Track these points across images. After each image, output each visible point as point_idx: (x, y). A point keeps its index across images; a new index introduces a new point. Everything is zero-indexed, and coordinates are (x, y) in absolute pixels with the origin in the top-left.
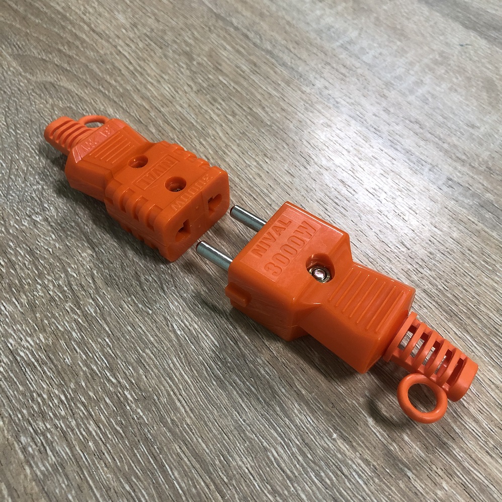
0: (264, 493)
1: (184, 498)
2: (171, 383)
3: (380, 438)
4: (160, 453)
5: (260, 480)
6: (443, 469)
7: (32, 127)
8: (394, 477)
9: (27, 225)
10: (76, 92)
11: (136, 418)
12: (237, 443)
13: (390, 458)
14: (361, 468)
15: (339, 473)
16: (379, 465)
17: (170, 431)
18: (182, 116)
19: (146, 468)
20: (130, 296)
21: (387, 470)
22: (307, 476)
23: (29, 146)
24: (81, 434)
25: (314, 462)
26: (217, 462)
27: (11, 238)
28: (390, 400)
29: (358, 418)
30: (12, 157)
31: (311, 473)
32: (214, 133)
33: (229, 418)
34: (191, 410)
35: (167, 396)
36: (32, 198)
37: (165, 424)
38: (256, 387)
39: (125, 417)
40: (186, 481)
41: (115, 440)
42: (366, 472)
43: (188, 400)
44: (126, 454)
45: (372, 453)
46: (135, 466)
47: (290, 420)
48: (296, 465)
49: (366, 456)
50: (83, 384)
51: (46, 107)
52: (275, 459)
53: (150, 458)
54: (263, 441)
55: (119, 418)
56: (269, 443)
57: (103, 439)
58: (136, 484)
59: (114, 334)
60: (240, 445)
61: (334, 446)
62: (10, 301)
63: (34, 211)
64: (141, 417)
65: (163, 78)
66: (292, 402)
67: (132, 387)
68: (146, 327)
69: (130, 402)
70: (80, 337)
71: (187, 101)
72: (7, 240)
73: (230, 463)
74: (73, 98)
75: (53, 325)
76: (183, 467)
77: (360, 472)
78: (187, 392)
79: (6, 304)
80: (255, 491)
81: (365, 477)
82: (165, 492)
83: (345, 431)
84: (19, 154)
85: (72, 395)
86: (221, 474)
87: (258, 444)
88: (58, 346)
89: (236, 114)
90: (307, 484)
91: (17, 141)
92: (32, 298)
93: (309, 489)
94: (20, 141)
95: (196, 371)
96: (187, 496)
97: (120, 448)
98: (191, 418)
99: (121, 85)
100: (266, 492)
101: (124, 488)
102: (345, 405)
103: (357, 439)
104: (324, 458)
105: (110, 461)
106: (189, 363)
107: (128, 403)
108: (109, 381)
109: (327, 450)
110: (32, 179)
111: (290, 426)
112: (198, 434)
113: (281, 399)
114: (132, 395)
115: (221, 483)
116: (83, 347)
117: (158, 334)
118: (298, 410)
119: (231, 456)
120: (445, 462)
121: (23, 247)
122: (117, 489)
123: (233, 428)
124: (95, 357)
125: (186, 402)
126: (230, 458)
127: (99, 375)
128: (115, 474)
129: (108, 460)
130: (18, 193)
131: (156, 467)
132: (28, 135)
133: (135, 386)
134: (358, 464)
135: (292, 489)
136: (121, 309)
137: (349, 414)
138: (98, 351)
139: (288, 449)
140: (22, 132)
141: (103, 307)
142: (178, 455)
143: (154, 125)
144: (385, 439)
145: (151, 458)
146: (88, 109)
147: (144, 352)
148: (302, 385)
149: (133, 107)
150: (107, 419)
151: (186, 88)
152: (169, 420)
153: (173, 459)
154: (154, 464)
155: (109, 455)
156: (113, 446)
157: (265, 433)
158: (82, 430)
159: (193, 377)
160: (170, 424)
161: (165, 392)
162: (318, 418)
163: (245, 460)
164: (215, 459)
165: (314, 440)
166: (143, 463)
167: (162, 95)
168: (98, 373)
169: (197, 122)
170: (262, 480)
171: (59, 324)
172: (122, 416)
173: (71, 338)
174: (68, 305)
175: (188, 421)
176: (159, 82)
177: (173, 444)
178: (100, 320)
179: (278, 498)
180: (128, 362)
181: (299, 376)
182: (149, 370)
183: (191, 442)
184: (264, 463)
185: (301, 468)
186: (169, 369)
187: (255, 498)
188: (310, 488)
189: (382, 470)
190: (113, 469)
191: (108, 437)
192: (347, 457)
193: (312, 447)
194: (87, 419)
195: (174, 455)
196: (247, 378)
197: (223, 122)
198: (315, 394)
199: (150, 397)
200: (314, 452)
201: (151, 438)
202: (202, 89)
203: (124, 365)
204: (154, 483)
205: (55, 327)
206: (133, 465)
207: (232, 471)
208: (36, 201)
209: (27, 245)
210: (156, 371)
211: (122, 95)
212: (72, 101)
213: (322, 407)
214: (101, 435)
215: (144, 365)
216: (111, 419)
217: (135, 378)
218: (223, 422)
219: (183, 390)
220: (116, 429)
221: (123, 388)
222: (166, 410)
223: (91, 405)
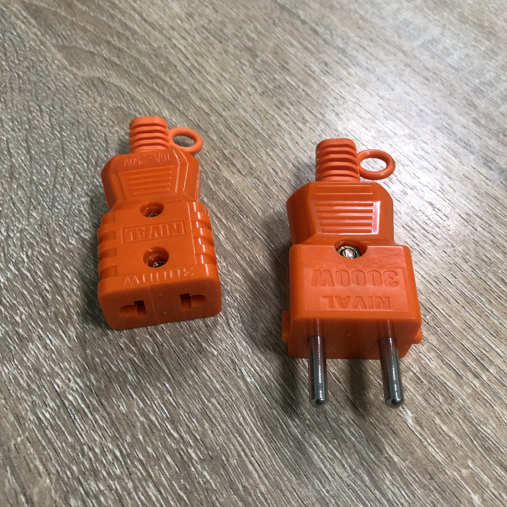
2: (241, 441)
7: (79, 130)
9: (75, 244)
10: (128, 90)
11: (202, 482)
17: (242, 500)
18: (246, 121)
20: (192, 333)
23: (76, 151)
24: (139, 498)
27: (57, 259)
28: (497, 473)
29: (461, 494)
30: (57, 163)
32: (282, 142)
33: (310, 487)
34: (266, 475)
35: (237, 457)
36: (80, 211)
37: (236, 492)
38: (340, 451)
39: (190, 481)
43: (261, 463)
47: (381, 493)
50: (141, 438)
51: (95, 107)
55: (182, 481)
59: (175, 378)
62: (56, 334)
63: (83, 227)
64: (208, 481)
65: (223, 76)
66: (382, 471)
67: (196, 443)
68: (211, 370)
69: (194, 462)
70: (137, 380)
71: (251, 104)
72: (52, 261)
74: (123, 96)
75: (106, 364)
78: (260, 453)
79: (52, 336)
84: (64, 160)
85: (128, 450)
88: (112, 390)
89: (307, 121)
91: (62, 145)
92: (81, 330)
94: (66, 145)
95: (270, 428)
98: (265, 485)
99: (177, 84)
102: (445, 477)
106: (261, 418)
107: (192, 464)
108: (170, 435)
110: (80, 189)
111: (381, 500)
113: (370, 467)
114: (197, 454)
116: (139, 392)
117: (225, 380)
118: (390, 481)
121: (71, 269)
123: (314, 500)
124: (154, 405)
125: (259, 466)
127: (159, 427)
130: (64, 205)
132: (74, 138)
133: (200, 443)
136: (182, 348)
137: (450, 488)
138: (157, 397)
140: (68, 135)
141: (162, 345)
143: (215, 132)
146: (141, 111)
147: (210, 401)
148: (394, 451)
149: (191, 109)
150: (169, 482)
151: (249, 89)
152: (240, 487)
158: (140, 494)
159: (266, 435)
160: (242, 492)
161: (234, 452)
162: (413, 491)
167: (223, 97)
168: (157, 424)
169: (262, 128)
171: (112, 363)
172: (186, 480)
173: (126, 381)
174: (122, 341)
175: (263, 489)
176: (219, 81)
178: (159, 360)
180: (190, 413)
181: (390, 440)
182: (215, 425)
186: (238, 424)
191: (170, 504)
194: (146, 481)
196: (330, 440)
197: (292, 130)
198: (410, 462)
199: (218, 457)
202: (267, 91)
203: (187, 416)
205: (107, 367)
208: (85, 215)
209: (75, 267)
210: (224, 426)
211: (178, 96)
212: (123, 100)
213: (418, 478)
214: (162, 501)
215: (209, 417)
216: (174, 482)
217: (200, 432)
218: (303, 492)
219: (255, 451)
220: (179, 495)
221: (187, 444)
222: (237, 474)
223: (150, 464)
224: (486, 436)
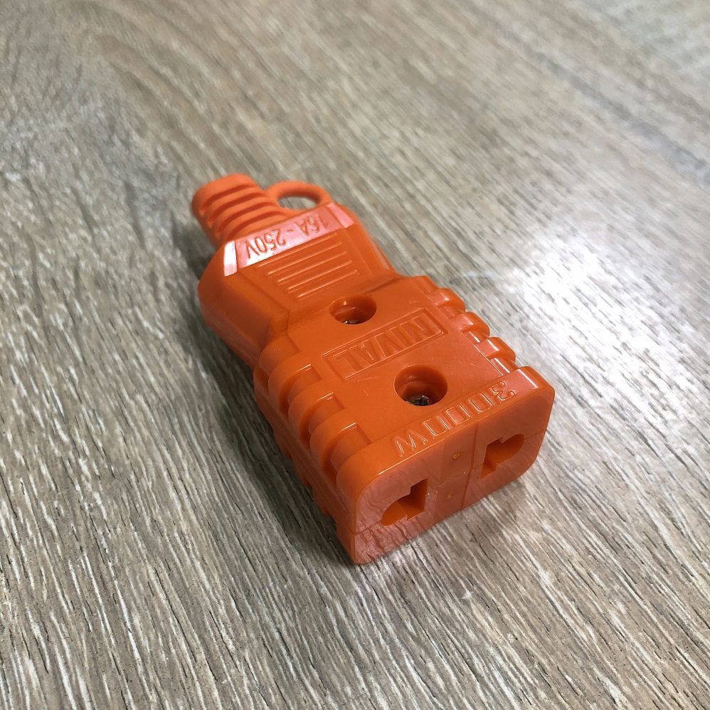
0: (303, 684)
1: (140, 669)
2: (168, 456)
3: (561, 613)
4: (117, 576)
5: (300, 656)
6: (690, 694)
8: (582, 694)
11: (87, 508)
12: (270, 580)
13: (576, 653)
14: (512, 666)
15: (466, 668)
16: (550, 663)
17: (145, 539)
19: (81, 600)
20: (132, 306)
21: (567, 677)
22: (398, 664)
25: (417, 640)
26: (222, 611)
29: (521, 568)
31: (407, 661)
32: (336, 87)
33: (264, 532)
34: (194, 508)
35: (154, 478)
36: (14, 148)
37: (139, 527)
39: (68, 504)
40: (152, 636)
41: (38, 541)
42: (523, 675)
43: (192, 491)
44: (51, 568)
45: (542, 640)
46: (63, 592)
48: (378, 641)
49: (526, 644)
50: (10, 437)
52: (339, 620)
53: (94, 583)
54: (322, 583)
55: (56, 503)
56: (333, 591)
57: (16, 537)
58: (54, 626)
59: (88, 362)
60: (274, 584)
61: (464, 614)
64: (97, 507)
67: (94, 453)
68: (147, 358)
69: (83, 478)
70: (28, 360)
73: (248, 617)
76: (152, 609)
77: (510, 674)
78: (194, 476)
80: (285, 678)
81: (518, 684)
82: (107, 651)
83: (490, 588)
86: (224, 634)
87: (311, 587)
89: (379, 66)
90: (395, 681)
93: (397, 691)
96: (148, 666)
97: (42, 556)
98: (190, 521)
100: (307, 683)
101: (31, 630)
102: (498, 540)
103: (513, 607)
104: (438, 634)
105: (18, 576)
106: (210, 428)
107: (80, 480)
108: (56, 437)
109: (449, 621)
112: (198, 553)
114: (90, 468)
115: (221, 652)
116: (27, 376)
117: (166, 372)
119: (253, 604)
120: (695, 681)
122: (16, 630)
123: (266, 551)
124: (43, 396)
125: (188, 493)
126: (249, 606)
127: (43, 425)
128: (21, 602)
129: (14, 574)
131: (100, 601)
133: (100, 452)
134: (509, 658)
135: (363, 685)
136: (110, 325)
137: (504, 557)
138: (52, 385)
139: (369, 606)
141: (81, 319)
142: (149, 585)
143: (240, 70)
144: (571, 616)
145: (97, 582)
147: (132, 397)
150: (34, 502)
152: (148, 521)
153: (139, 592)
154: (99, 596)
155: (19, 566)
156: (32, 551)
157: (328, 571)
159: (211, 451)
160: (149, 528)
161: (152, 471)
162: (439, 555)
163: (278, 614)
164: (219, 603)
165: (424, 596)
166: (78, 590)
168: (41, 421)
169: (310, 70)
170: (305, 659)
172: (62, 501)
173: (11, 360)
174: (21, 307)
175: (184, 527)
177: (145, 563)
178: (70, 337)
179: (330, 699)
180: (97, 412)
182: (133, 430)
183: (179, 565)
184: (315, 625)
185: (388, 647)
186: (170, 433)
187: (283, 690)
188: (399, 688)
189: (558, 676)
190: (20, 594)
191: (27, 533)
192: (487, 640)
193: (418, 610)
195: (141, 585)
197: (355, 74)
199: (123, 475)
200: (421, 620)
201: (105, 546)
203: (91, 414)
204: (89, 631)
206: (59, 590)
207: (247, 632)
208: (20, 153)
210: (146, 433)
213: (451, 536)
214: (14, 528)
215: (126, 420)
216: (42, 504)
217: (105, 439)
218: (250, 539)
219: (187, 472)
220: (45, 522)
221: (78, 452)
222: (147, 501)
223: (12, 473)
224: (580, 487)
